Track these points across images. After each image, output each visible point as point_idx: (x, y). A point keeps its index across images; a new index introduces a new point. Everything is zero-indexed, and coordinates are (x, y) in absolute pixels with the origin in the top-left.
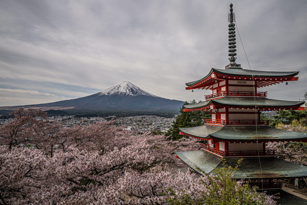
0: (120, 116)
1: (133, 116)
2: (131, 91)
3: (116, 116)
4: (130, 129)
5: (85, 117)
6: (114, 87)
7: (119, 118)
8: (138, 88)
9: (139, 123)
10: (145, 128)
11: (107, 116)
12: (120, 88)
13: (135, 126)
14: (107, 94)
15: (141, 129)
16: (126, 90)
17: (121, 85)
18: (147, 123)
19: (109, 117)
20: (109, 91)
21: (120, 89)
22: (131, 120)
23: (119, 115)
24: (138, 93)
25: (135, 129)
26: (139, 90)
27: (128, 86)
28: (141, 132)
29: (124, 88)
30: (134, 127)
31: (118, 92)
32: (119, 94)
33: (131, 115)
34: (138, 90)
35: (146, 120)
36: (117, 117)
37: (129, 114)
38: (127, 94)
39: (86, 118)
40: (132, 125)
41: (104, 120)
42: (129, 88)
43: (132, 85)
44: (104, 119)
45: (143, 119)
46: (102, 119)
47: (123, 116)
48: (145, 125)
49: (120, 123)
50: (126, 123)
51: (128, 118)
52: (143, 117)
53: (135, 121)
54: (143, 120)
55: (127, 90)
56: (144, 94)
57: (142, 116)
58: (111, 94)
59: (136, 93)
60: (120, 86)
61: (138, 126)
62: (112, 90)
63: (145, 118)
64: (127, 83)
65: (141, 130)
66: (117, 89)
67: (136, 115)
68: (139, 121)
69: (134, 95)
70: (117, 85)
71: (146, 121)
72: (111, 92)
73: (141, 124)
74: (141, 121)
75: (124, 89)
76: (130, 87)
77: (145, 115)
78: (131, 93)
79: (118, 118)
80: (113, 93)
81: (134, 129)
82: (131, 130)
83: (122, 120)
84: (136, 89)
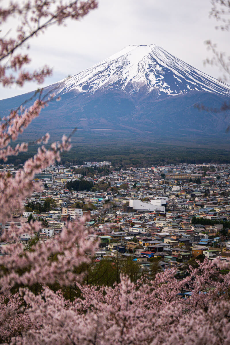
0: (126, 164)
1: (168, 163)
2: (162, 77)
3: (110, 164)
4: (160, 204)
5: (7, 165)
6: (107, 64)
7: (122, 170)
8: (189, 66)
9: (192, 186)
10: (214, 203)
11: (80, 163)
12: (127, 68)
13: (178, 196)
14: (80, 90)
15: (202, 206)
16: (147, 75)
17: (129, 59)
18: (223, 189)
19: (89, 164)
20: (88, 77)
21: (125, 71)
22: (163, 176)
23: (121, 161)
24: (188, 87)
25: (179, 206)
26: (192, 74)
27: (154, 60)
28: (201, 216)
29: (141, 67)
30: (176, 200)
31: (119, 81)
32: (123, 87)
33: (163, 161)
34: (190, 77)
35: (218, 178)
36: (113, 165)
37: (157, 156)
38: (151, 89)
39: (11, 167)
40: (168, 194)
41: (71, 176)
42: (158, 66)
43: (169, 56)
44: (69, 171)
45: (205, 175)
46: (65, 171)
47: (138, 164)
48: (214, 195)
49: (125, 187)
50: (148, 186)
51: (152, 171)
52: (205, 169)
53: (177, 180)
54: (207, 179)
55: (152, 77)
56: (210, 89)
57: (204, 165)
58: (95, 88)
59: (183, 85)
60: (126, 63)
61: (189, 196)
62: (98, 75)
63: (214, 171)
64: (150, 51)
65: (201, 210)
66: (116, 73)
67: (183, 162)
68: (191, 180)
69: (174, 93)
70: (114, 57)
71: (218, 182)
72: (96, 81)
73: (200, 191)
74: (198, 181)
75: (139, 70)
76: (160, 65)
77: (215, 162)
78: (165, 85)
79: (118, 170)
80: (101, 84)
81: (174, 205)
82: (163, 209)
83: (132, 176)
84: (182, 73)
